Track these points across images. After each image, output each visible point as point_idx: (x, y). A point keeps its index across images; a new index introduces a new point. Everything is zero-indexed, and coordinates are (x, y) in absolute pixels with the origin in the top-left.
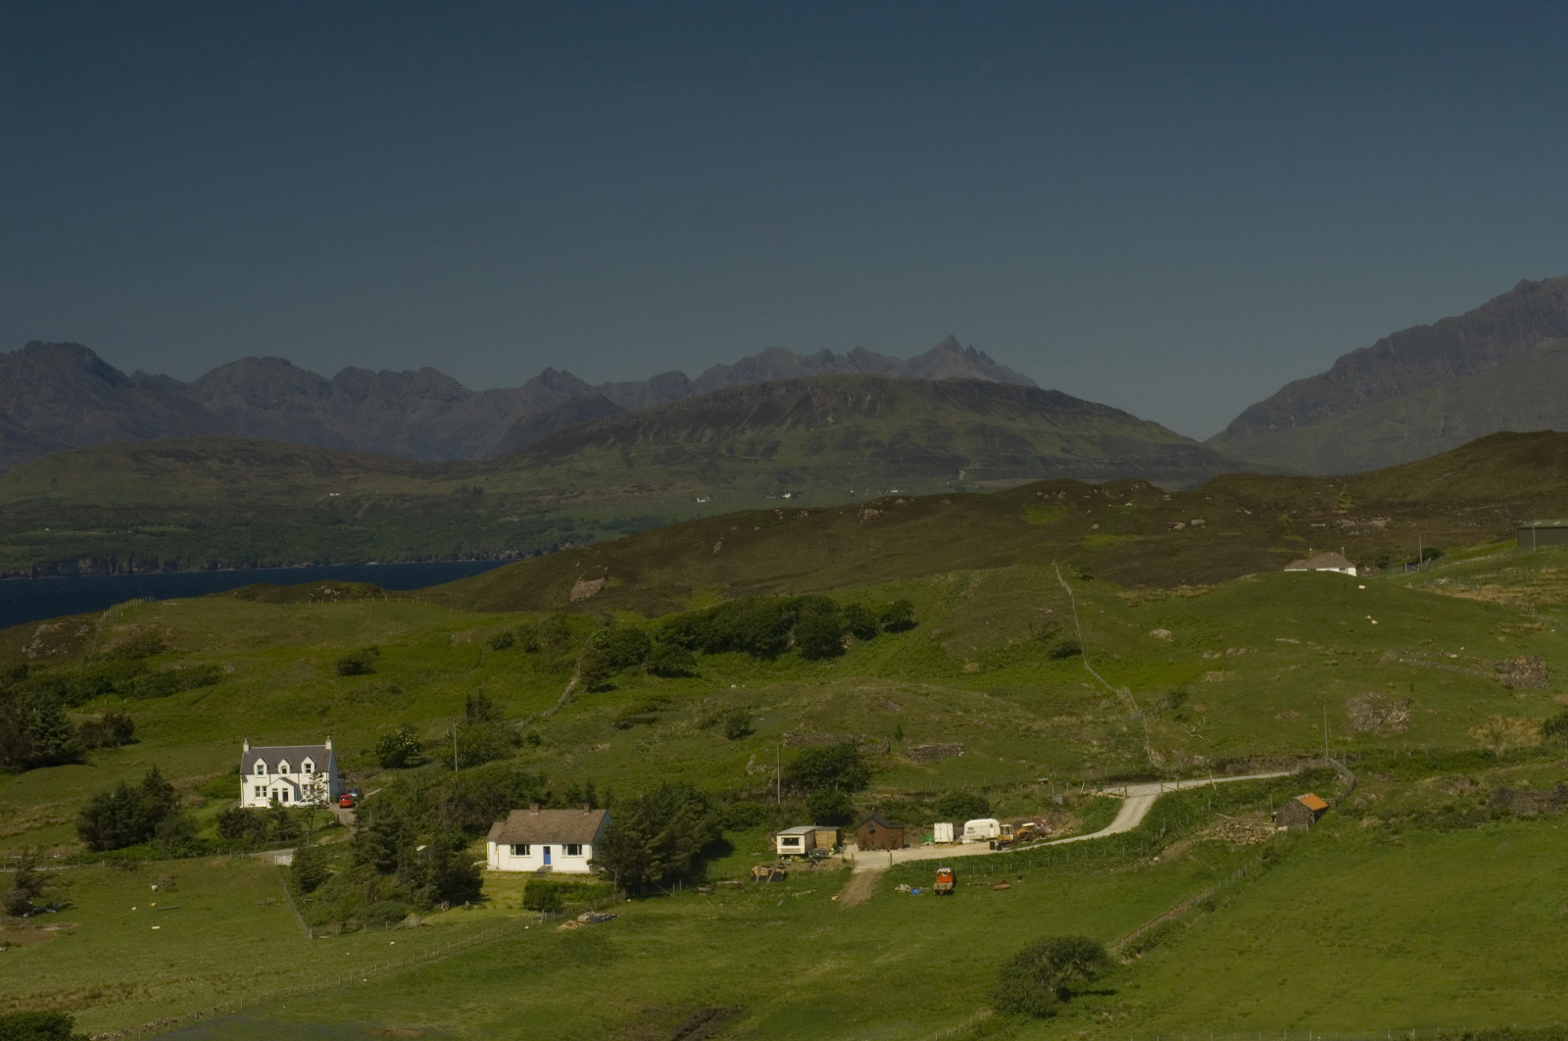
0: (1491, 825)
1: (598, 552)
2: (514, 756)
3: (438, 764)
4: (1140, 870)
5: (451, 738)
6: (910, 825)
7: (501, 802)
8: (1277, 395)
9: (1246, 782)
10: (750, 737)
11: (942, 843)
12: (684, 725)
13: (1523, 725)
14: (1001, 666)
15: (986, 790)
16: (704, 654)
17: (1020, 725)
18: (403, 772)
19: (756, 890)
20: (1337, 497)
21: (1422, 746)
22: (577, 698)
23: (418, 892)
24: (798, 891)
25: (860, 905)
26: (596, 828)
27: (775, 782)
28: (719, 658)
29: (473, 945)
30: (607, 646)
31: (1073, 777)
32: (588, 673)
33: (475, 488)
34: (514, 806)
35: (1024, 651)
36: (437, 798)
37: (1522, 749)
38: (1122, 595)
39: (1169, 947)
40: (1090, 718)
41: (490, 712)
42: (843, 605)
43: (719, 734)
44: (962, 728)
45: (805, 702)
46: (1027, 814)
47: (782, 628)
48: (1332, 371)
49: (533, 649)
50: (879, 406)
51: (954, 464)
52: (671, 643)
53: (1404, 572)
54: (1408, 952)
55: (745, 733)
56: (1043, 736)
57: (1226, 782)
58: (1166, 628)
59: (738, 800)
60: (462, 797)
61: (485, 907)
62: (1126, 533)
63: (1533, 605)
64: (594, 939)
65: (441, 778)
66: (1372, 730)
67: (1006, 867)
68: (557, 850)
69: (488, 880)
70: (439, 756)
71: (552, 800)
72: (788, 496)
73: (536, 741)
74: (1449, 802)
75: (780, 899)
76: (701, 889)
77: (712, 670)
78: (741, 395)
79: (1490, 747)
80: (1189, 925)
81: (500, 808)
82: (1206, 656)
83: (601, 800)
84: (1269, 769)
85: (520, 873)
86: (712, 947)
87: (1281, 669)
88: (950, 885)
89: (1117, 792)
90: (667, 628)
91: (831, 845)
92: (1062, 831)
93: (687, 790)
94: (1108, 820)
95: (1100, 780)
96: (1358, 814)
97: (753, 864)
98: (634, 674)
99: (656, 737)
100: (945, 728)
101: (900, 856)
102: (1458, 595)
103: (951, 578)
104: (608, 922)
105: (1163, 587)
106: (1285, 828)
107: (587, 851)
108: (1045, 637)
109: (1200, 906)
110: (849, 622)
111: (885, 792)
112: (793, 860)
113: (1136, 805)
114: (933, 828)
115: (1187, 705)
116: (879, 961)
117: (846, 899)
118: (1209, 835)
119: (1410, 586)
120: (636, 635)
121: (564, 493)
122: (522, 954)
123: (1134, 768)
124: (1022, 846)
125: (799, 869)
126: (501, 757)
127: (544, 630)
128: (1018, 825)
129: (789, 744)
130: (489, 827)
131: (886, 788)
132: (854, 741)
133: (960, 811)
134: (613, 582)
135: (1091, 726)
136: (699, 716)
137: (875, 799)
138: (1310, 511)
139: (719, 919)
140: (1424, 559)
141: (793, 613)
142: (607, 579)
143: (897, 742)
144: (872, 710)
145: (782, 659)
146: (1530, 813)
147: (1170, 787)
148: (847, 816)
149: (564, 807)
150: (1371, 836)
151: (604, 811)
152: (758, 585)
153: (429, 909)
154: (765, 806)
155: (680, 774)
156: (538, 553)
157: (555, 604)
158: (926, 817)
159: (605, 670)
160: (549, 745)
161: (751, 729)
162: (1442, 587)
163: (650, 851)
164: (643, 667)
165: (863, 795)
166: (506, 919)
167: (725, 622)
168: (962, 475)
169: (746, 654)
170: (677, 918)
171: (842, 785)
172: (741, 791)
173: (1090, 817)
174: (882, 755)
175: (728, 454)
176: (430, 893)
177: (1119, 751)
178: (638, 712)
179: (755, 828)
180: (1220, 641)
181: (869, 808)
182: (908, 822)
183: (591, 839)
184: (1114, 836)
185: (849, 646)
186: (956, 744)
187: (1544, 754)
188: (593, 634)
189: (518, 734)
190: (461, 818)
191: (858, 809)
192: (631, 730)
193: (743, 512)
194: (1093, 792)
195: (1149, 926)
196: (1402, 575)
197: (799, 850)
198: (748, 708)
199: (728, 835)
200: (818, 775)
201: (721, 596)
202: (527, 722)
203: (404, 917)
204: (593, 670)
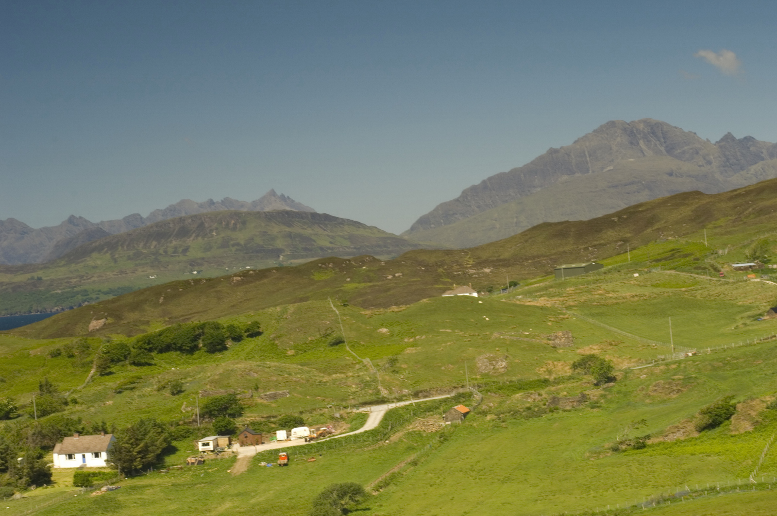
0: (549, 415)
1: (102, 306)
2: (65, 410)
3: (26, 416)
4: (379, 448)
5: (32, 403)
6: (265, 433)
7: (59, 433)
8: (434, 210)
9: (429, 401)
10: (183, 394)
11: (281, 440)
12: (149, 389)
13: (562, 365)
14: (305, 351)
15: (301, 413)
16: (158, 353)
17: (316, 380)
18: (9, 422)
19: (190, 469)
20: (466, 259)
21: (514, 379)
22: (95, 379)
23: (20, 481)
24: (211, 469)
25: (242, 474)
26: (108, 443)
27: (196, 415)
28: (165, 355)
29: (49, 506)
30: (109, 352)
31: (344, 404)
32: (100, 367)
33: (38, 277)
34: (66, 435)
35: (317, 343)
36: (27, 434)
37: (562, 377)
38: (363, 313)
39: (396, 485)
40: (351, 374)
41: (51, 389)
42: (225, 326)
43: (167, 393)
44: (287, 383)
45: (209, 374)
46: (322, 423)
47: (196, 338)
48: (460, 197)
49: (71, 356)
50: (238, 226)
51: (277, 252)
52: (141, 349)
53: (500, 293)
54: (513, 480)
55: (180, 392)
56: (328, 384)
57: (420, 402)
58: (386, 328)
59: (179, 425)
60: (40, 432)
61: (54, 487)
62: (363, 282)
63: (564, 306)
64: (110, 499)
65: (28, 423)
66: (489, 372)
67: (313, 450)
68: (89, 456)
69: (55, 473)
70: (26, 412)
71: (85, 431)
72: (195, 273)
73: (75, 402)
74: (528, 405)
75: (202, 473)
76: (162, 471)
77: (162, 361)
78: (169, 223)
79: (547, 377)
80: (405, 473)
81: (59, 437)
82: (406, 340)
83: (109, 430)
84: (440, 394)
85: (71, 468)
86: (169, 499)
87: (443, 345)
88: (286, 461)
89: (366, 410)
90: (138, 342)
91: (226, 445)
92: (340, 431)
93: (153, 422)
94: (362, 424)
95: (357, 404)
96: (485, 413)
97: (188, 457)
98: (123, 366)
99: (135, 396)
100: (280, 383)
101: (261, 448)
102: (528, 304)
103: (278, 309)
104: (116, 491)
105: (383, 308)
106: (449, 423)
107: (104, 456)
108: (326, 336)
109: (410, 464)
110: (229, 334)
111: (251, 417)
112: (208, 454)
113: (376, 416)
114: (276, 433)
115: (398, 365)
116: (253, 501)
117: (235, 471)
118: (412, 428)
119: (504, 300)
120: (123, 346)
121: (83, 277)
122: (74, 509)
123: (374, 398)
124: (321, 439)
125: (210, 458)
126: (58, 411)
127: (77, 346)
128: (318, 430)
129: (202, 396)
130: (53, 447)
131: (252, 415)
132: (234, 392)
133: (289, 423)
134: (110, 320)
135: (352, 378)
136: (156, 385)
137: (246, 420)
138: (453, 266)
139: (172, 485)
140: (510, 287)
141: (201, 331)
142: (107, 319)
143: (256, 392)
144: (243, 377)
145: (197, 354)
146: (568, 408)
147: (392, 406)
148: (233, 430)
149: (91, 434)
150: (491, 424)
151: (111, 435)
152: (183, 318)
153: (26, 489)
154: (192, 427)
155: (148, 414)
156: (71, 308)
157: (81, 333)
158: (274, 428)
159: (108, 364)
160: (82, 403)
161: (183, 390)
162: (519, 300)
163: (136, 454)
164: (127, 362)
165: (241, 419)
166: (65, 492)
167: (167, 337)
168: (281, 258)
169: (178, 352)
170: (151, 486)
171: (230, 415)
172: (180, 421)
173: (354, 423)
174: (249, 398)
175: (164, 254)
176: (26, 481)
177: (366, 390)
178: (126, 384)
179: (188, 439)
180: (412, 333)
181: (244, 425)
182: (263, 431)
183: (105, 449)
184: (366, 432)
185: (230, 345)
186: (285, 391)
187: (573, 379)
188: (101, 347)
189: (66, 399)
190: (40, 443)
191: (238, 426)
192: (123, 394)
193: (173, 282)
194: (355, 410)
195: (385, 475)
196: (499, 295)
197: (210, 448)
198: (181, 379)
199: (174, 443)
200: (217, 410)
201: (164, 324)
202: (70, 392)
203: (13, 494)
204: (102, 365)
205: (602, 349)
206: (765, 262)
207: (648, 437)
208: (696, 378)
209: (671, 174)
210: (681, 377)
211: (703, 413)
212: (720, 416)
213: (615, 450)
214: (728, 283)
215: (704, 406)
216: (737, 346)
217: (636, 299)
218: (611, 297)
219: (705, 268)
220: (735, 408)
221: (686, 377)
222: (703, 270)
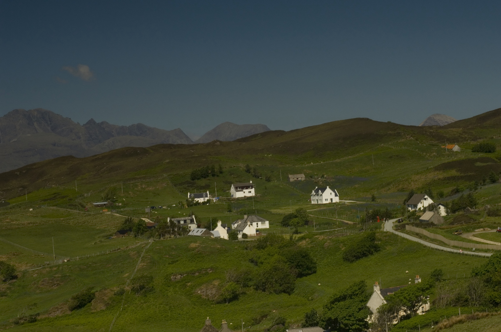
205: (8, 258)
206: (114, 202)
207: (38, 314)
208: (69, 276)
209: (54, 145)
210: (60, 275)
211: (74, 298)
212: (85, 300)
213: (17, 323)
214: (90, 215)
215: (75, 294)
216: (96, 255)
217: (31, 225)
218: (14, 224)
219: (75, 205)
220: (94, 295)
221: (63, 275)
222: (74, 206)
